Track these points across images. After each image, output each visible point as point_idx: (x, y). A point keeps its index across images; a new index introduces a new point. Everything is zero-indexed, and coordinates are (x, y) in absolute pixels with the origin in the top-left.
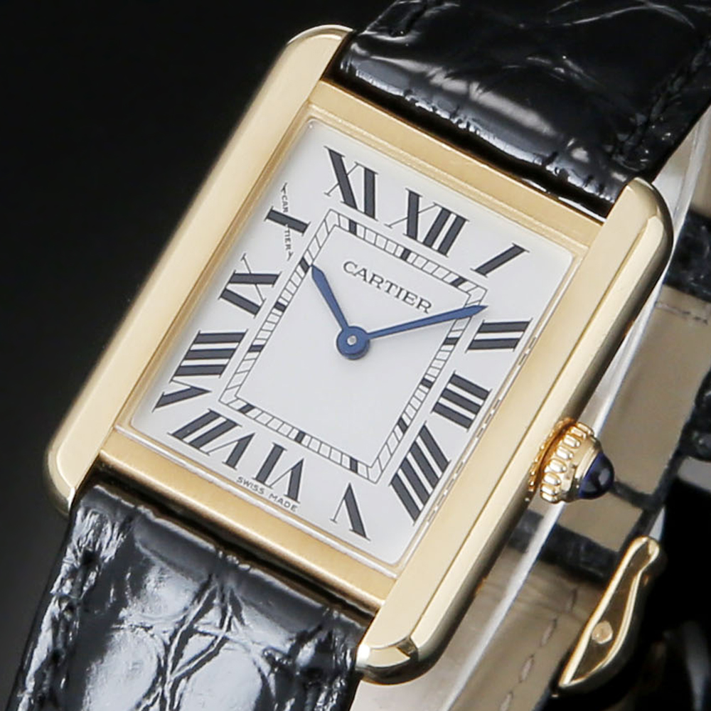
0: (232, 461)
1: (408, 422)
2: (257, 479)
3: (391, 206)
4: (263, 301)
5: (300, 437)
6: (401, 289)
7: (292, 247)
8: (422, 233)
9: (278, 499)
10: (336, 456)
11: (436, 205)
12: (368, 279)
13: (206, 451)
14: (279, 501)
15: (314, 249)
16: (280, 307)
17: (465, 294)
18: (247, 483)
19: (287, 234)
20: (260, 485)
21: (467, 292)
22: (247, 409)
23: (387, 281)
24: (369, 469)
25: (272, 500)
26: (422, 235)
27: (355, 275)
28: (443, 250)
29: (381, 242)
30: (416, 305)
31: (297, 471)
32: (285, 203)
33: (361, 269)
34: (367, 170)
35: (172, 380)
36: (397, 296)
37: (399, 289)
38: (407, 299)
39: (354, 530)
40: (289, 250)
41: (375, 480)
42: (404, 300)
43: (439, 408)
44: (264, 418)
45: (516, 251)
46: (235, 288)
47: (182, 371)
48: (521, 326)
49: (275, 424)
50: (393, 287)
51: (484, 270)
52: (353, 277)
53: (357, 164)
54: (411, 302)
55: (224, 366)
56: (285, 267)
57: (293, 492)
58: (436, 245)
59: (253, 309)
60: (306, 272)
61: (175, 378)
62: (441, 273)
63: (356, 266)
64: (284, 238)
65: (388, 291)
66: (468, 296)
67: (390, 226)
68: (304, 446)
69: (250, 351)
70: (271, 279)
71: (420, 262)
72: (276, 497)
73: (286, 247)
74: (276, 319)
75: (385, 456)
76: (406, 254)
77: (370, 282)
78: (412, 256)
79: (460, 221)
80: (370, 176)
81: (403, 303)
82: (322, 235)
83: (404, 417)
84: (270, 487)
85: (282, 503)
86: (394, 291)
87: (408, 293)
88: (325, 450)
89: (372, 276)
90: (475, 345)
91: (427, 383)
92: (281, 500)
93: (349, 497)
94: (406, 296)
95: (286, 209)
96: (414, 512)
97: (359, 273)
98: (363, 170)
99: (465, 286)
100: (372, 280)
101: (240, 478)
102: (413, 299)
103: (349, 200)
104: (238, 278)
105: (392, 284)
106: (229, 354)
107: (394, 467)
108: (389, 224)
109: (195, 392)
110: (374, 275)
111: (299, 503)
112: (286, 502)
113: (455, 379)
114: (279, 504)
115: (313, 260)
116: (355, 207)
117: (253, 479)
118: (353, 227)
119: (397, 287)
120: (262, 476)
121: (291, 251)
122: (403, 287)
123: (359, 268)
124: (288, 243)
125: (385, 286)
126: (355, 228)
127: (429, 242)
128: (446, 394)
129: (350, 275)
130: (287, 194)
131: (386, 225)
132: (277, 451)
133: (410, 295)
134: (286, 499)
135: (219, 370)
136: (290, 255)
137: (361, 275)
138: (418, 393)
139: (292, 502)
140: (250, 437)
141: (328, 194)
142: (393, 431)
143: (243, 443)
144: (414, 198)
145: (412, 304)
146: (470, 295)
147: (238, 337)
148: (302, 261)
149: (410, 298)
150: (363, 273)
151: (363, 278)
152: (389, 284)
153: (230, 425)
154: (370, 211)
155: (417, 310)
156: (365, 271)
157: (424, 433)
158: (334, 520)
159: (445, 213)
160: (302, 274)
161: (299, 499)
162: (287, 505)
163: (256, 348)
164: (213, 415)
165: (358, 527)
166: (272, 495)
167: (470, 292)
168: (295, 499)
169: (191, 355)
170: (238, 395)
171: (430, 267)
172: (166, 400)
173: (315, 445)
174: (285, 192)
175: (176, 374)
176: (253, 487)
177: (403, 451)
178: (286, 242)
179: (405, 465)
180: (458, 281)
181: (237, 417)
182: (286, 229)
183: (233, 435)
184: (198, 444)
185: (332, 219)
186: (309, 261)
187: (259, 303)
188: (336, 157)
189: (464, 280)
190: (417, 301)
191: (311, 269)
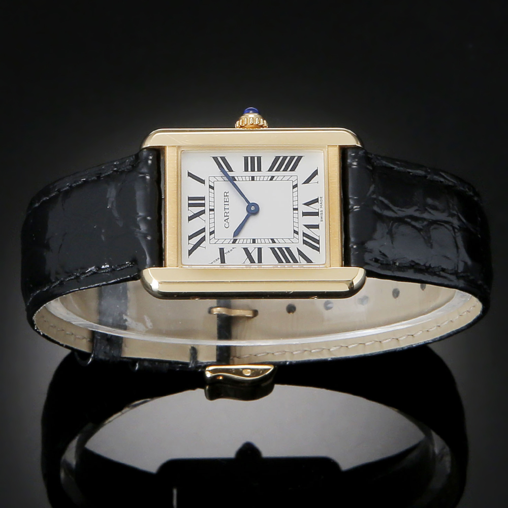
0: (317, 227)
1: (270, 177)
2: (318, 215)
3: (197, 225)
4: (255, 248)
5: (296, 209)
7: (230, 249)
8: (201, 209)
10: (295, 194)
11: (189, 210)
12: (227, 218)
13: (318, 237)
15: (227, 241)
16: (254, 241)
17: (215, 183)
18: (322, 218)
19: (227, 253)
20: (320, 213)
22: (296, 232)
23: (225, 211)
24: (293, 180)
28: (203, 199)
29: (212, 221)
31: (308, 204)
32: (216, 260)
34: (189, 239)
35: (300, 263)
36: (228, 205)
37: (226, 206)
41: (296, 177)
42: (228, 202)
43: (259, 170)
44: (296, 225)
45: (190, 175)
46: (256, 259)
47: (295, 261)
48: (215, 159)
49: (296, 220)
50: (226, 208)
51: (203, 182)
52: (230, 223)
53: (189, 243)
54: (228, 199)
55: (286, 248)
56: (239, 247)
57: (316, 201)
58: (203, 202)
59: (260, 250)
60: (236, 240)
62: (212, 195)
64: (229, 253)
65: (228, 209)
67: (205, 221)
68: (298, 206)
69: (275, 242)
70: (246, 250)
71: (212, 204)
72: (321, 205)
73: (232, 251)
74: (259, 240)
75: (286, 178)
78: (211, 208)
79: (190, 199)
80: (190, 238)
82: (221, 241)
83: (269, 179)
84: (318, 210)
88: (295, 199)
90: (230, 170)
91: (253, 178)
92: (321, 203)
93: (307, 182)
95: (218, 259)
96: (300, 158)
99: (212, 184)
100: (227, 216)
101: (321, 221)
102: (226, 199)
103: (203, 239)
104: (252, 261)
106: (280, 249)
107: (288, 173)
109: (300, 253)
110: (225, 216)
111: (318, 197)
113: (246, 170)
115: (231, 239)
116: (204, 236)
117: (319, 217)
118: (212, 233)
120: (317, 214)
122: (224, 205)
123: (225, 223)
124: (230, 251)
125: (227, 211)
127: (203, 205)
128: (253, 170)
130: (213, 261)
132: (305, 214)
133: (225, 201)
134: (319, 202)
135: (288, 249)
136: (233, 248)
137: (227, 221)
138: (258, 179)
139: (319, 199)
140: (305, 226)
141: (205, 247)
142: (276, 180)
143: (308, 227)
144: (190, 218)
147: (273, 249)
148: (234, 242)
153: (305, 235)
154: (203, 230)
156: (225, 221)
157: (271, 170)
158: (317, 183)
159: (190, 205)
160: (238, 240)
162: (321, 200)
163: (273, 241)
164: (305, 242)
165: (315, 173)
166: (321, 207)
167: (213, 182)
168: (318, 199)
169: (288, 261)
170: (293, 238)
171: (212, 200)
172: (309, 261)
173: (295, 203)
175: (298, 262)
176: (322, 215)
177: (281, 173)
179: (285, 170)
180: (211, 187)
181: (301, 234)
182: (225, 254)
183: (308, 231)
184: (318, 242)
185: (213, 241)
186: (232, 240)
187: (257, 249)
188: (190, 252)
189: (210, 186)
190: (226, 197)
191: (235, 238)
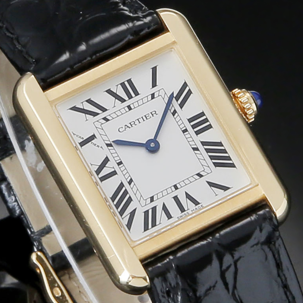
0: (169, 216)
1: (195, 146)
2: (182, 212)
3: (106, 101)
4: (113, 168)
5: (176, 187)
6: (142, 117)
7: (99, 145)
8: (125, 97)
9: (195, 209)
10: (192, 179)
11: (117, 85)
12: (130, 126)
13: (159, 223)
14: (196, 210)
15: (105, 138)
16: (120, 164)
17: (159, 97)
18: (181, 216)
19: (92, 144)
20: (185, 212)
21: (159, 96)
22: (152, 199)
23: (136, 120)
24: (205, 171)
25: (193, 211)
26: (126, 98)
27: (125, 130)
28: (137, 94)
29: (119, 113)
30: (152, 116)
31: (188, 196)
32: (80, 137)
33: (124, 126)
34: (87, 101)
35: (123, 219)
36: (144, 120)
37: (142, 119)
38: (148, 118)
39: (225, 190)
40: (99, 147)
41: (210, 171)
42: (147, 119)
43: (197, 133)
44: (160, 195)
45: (154, 70)
46: (102, 174)
47: (122, 213)
48: (185, 85)
49: (165, 193)
50: (139, 120)
51: (154, 85)
52: (125, 131)
53: (82, 103)
54: (149, 117)
55: (130, 197)
56: (106, 152)
57: (196, 203)
58: (133, 95)
59: (114, 173)
60: (112, 146)
61: (123, 217)
62: (145, 100)
63: (122, 127)
64: (93, 146)
65: (140, 122)
66: (160, 97)
67: (114, 106)
68: (180, 188)
69: (130, 184)
70: (107, 160)
71: (136, 105)
72: (194, 210)
73: (97, 147)
74: (124, 168)
75: (203, 163)
76: (129, 108)
77: (132, 126)
78: (132, 106)
79: (130, 81)
80: (89, 101)
81: (148, 120)
82: (101, 132)
83: (193, 146)
84: (188, 209)
85: (197, 209)
86: (141, 120)
87: (145, 116)
88: (187, 182)
89: (130, 125)
90: (181, 105)
91: (185, 131)
92: (196, 209)
93: (211, 184)
94: (146, 117)
95: (83, 138)
96: (232, 165)
97: (125, 128)
98: (85, 102)
99: (156, 95)
100: (131, 125)
101: (178, 218)
102: (149, 116)
103: (95, 114)
104: (98, 172)
105: (138, 120)
106: (126, 192)
107: (210, 162)
108: (113, 106)
109: (133, 214)
110: (130, 123)
111: (201, 203)
112: (198, 207)
113: (190, 120)
114: (197, 210)
115: (109, 141)
116: (98, 114)
117: (181, 213)
118: (106, 119)
119: (140, 118)
120: (182, 210)
121: (100, 146)
122: (142, 116)
124: (96, 146)
125: (137, 122)
126: (107, 119)
127: (130, 97)
128: (194, 127)
129: (124, 132)
130: (77, 134)
131: (113, 107)
132: (176, 198)
133: (146, 116)
135: (130, 199)
136: (102, 147)
137: (127, 128)
138: (187, 136)
139: (200, 205)
140: (164, 204)
141: (87, 120)
142: (196, 154)
143: (165, 208)
144: (109, 92)
145: (151, 117)
146: (161, 95)
147: (122, 185)
148: (108, 145)
149: (147, 117)
150: (126, 127)
151: (128, 128)
152: (137, 121)
153: (154, 209)
154: (104, 110)
155: (153, 117)
156: (126, 125)
157: (203, 143)
158: (216, 195)
159: (123, 85)
160: (112, 148)
161: (200, 202)
162: (199, 208)
163: (130, 182)
164: (146, 213)
165: (225, 188)
166: (192, 211)
167: (160, 95)
168: (199, 203)
169: (117, 206)
170: (145, 199)
171: (140, 102)
172: (129, 225)
173: (182, 184)
174: (76, 135)
175: (121, 216)
176: (184, 215)
177: (206, 155)
178: (95, 146)
179: (212, 158)
180: (153, 96)
181: (153, 205)
182: (90, 143)
183: (159, 210)
184: (154, 225)
185: (98, 125)
186: (109, 143)
187: (113, 170)
188: (75, 109)
189: (154, 94)
190: (151, 115)
191: (112, 143)
